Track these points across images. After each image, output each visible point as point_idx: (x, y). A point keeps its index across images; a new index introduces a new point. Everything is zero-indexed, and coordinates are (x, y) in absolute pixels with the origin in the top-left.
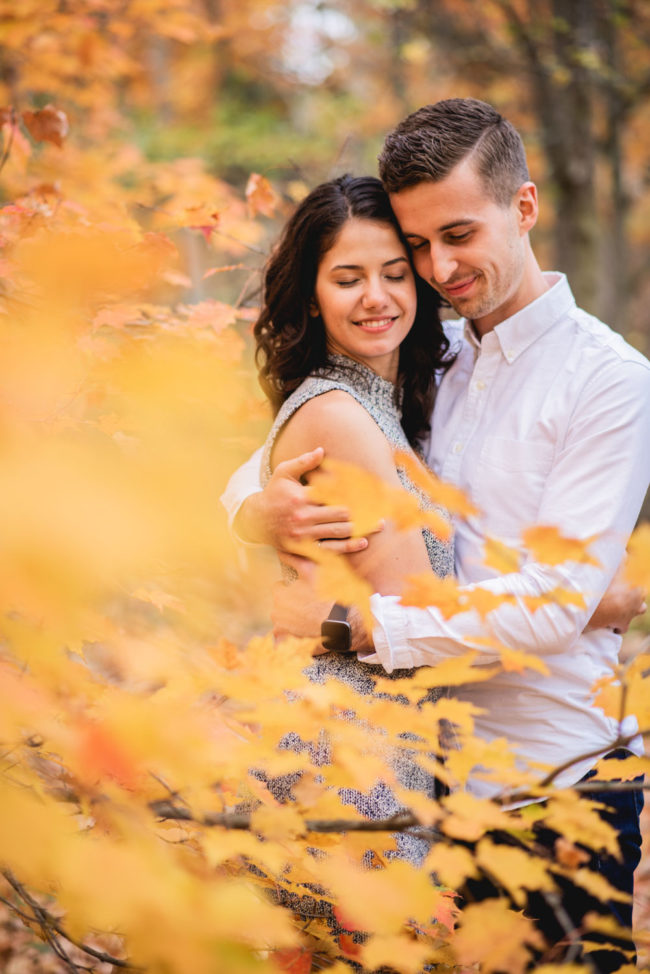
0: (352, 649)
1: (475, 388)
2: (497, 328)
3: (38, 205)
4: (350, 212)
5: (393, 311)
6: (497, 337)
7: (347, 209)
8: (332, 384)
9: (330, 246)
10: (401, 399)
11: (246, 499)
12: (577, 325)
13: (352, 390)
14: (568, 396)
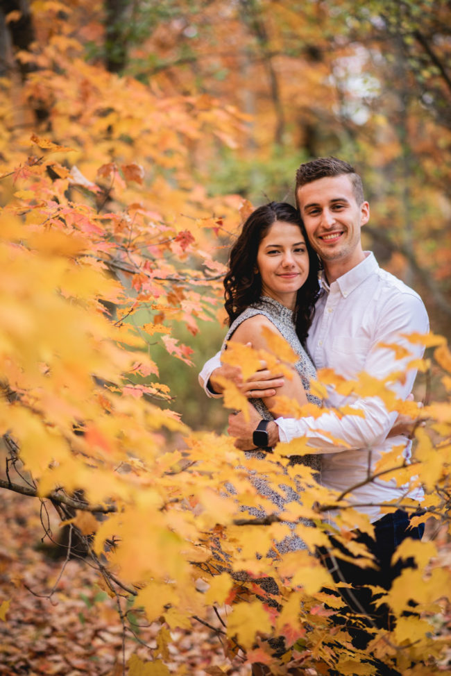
0: (269, 446)
1: (327, 312)
2: (338, 280)
3: (124, 216)
4: (276, 219)
5: (296, 270)
6: (338, 285)
7: (274, 217)
8: (258, 311)
9: (265, 235)
10: (296, 319)
11: (214, 371)
12: (379, 277)
13: (268, 315)
14: (375, 313)
